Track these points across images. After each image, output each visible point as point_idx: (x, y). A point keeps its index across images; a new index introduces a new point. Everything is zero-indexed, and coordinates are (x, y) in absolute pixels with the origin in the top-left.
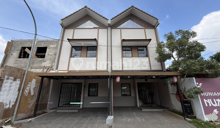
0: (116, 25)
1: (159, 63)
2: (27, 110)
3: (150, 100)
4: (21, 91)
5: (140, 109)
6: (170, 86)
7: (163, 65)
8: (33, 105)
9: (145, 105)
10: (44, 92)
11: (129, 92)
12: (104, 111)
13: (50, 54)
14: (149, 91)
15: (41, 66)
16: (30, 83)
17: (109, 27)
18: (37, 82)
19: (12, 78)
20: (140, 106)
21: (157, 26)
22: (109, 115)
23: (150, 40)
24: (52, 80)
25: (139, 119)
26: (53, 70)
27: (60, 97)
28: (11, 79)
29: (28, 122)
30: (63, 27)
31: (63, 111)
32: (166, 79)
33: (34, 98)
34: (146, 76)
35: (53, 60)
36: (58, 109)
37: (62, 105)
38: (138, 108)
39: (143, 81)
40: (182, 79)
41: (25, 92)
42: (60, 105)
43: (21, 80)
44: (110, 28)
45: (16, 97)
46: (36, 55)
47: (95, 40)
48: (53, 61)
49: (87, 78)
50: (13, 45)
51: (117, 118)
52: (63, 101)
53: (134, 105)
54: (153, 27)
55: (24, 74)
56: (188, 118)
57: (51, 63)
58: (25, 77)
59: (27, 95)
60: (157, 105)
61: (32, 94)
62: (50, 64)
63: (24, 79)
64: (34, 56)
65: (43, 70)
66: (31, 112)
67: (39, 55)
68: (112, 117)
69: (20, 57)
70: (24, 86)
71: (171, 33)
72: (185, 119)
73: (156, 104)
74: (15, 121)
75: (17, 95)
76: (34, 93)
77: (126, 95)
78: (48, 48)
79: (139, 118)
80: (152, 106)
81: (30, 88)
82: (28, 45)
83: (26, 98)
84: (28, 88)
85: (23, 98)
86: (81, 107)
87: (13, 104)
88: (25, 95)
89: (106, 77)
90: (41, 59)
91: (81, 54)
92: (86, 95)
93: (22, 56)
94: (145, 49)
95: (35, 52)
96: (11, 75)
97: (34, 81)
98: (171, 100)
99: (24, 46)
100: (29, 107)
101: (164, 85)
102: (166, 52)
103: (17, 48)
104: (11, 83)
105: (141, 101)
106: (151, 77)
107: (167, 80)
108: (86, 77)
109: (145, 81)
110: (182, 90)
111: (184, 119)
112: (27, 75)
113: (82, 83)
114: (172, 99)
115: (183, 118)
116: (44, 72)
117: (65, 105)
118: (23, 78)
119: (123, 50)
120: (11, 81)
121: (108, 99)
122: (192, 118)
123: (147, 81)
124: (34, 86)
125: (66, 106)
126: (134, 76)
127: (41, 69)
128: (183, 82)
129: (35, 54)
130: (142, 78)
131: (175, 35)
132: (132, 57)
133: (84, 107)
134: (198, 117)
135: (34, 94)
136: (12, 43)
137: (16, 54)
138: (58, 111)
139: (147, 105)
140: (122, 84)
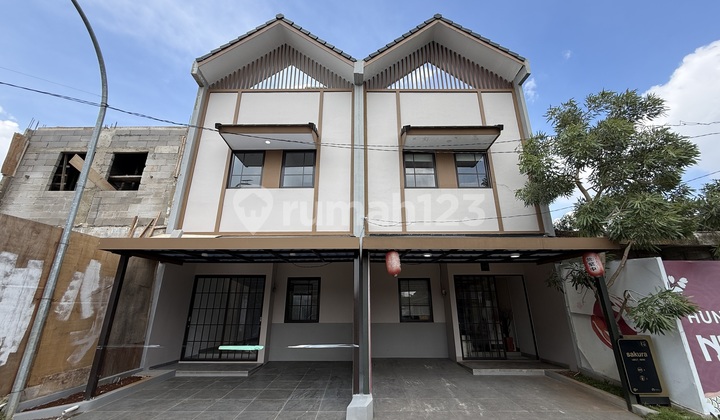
0: (381, 78)
1: (531, 209)
2: (65, 371)
3: (500, 338)
4: (44, 304)
5: (465, 368)
6: (568, 286)
7: (542, 216)
8: (88, 352)
9: (481, 354)
10: (132, 308)
11: (428, 308)
12: (340, 376)
13: (157, 175)
14: (495, 304)
15: (124, 216)
16: (79, 274)
17: (359, 85)
18: (104, 272)
19: (12, 257)
20: (464, 358)
21: (520, 84)
22: (357, 391)
23: (499, 129)
24: (160, 265)
25: (465, 407)
26: (164, 232)
27: (188, 323)
28: (8, 261)
29: (66, 417)
30: (201, 86)
31: (199, 375)
32: (557, 265)
33: (93, 329)
34: (486, 254)
35: (166, 198)
36: (182, 367)
37: (196, 353)
38: (458, 364)
39: (475, 269)
40: (615, 265)
41: (61, 308)
42: (188, 354)
43: (44, 265)
44: (362, 87)
45: (26, 324)
46: (111, 181)
47: (310, 127)
48: (167, 202)
49: (282, 257)
50: (33, 144)
51: (384, 402)
52: (198, 338)
53: (441, 354)
54: (510, 86)
55: (58, 244)
56: (639, 402)
57: (161, 206)
58: (60, 254)
59: (66, 318)
60: (524, 355)
61: (87, 312)
62: (155, 209)
63: (58, 261)
64: (103, 183)
65: (133, 231)
66: (82, 377)
67: (120, 181)
68: (369, 398)
69: (54, 187)
70: (55, 286)
71: (570, 103)
72: (630, 409)
73: (518, 350)
74: (18, 412)
75: (29, 319)
76: (95, 310)
77: (416, 319)
78: (149, 156)
79: (465, 401)
80: (505, 358)
81: (79, 295)
82: (82, 144)
83: (64, 330)
84: (71, 293)
85: (50, 327)
86: (261, 360)
87: (14, 350)
88: (59, 318)
89: (349, 255)
90: (125, 193)
91: (261, 176)
92: (280, 318)
93: (62, 184)
94: (482, 160)
95: (106, 169)
96: (7, 244)
97: (94, 268)
98: (575, 337)
99: (68, 150)
100: (73, 359)
101: (550, 285)
102: (557, 168)
103: (46, 156)
104: (7, 275)
105: (467, 341)
106: (503, 256)
107: (559, 268)
108: (278, 257)
109: (483, 269)
110: (614, 301)
111: (626, 406)
112: (67, 245)
113: (264, 277)
114: (577, 336)
115: (622, 402)
116: (134, 236)
117: (206, 351)
118: (55, 257)
119: (406, 165)
120: (8, 268)
121: (354, 332)
122: (655, 405)
123: (488, 269)
124: (96, 287)
125: (210, 356)
126: (444, 254)
127: (126, 228)
128: (616, 274)
129: (104, 175)
130: (471, 260)
131: (586, 110)
132: (437, 187)
133: (272, 359)
134: (677, 399)
135: (95, 314)
136: (29, 139)
137: (40, 176)
138: (179, 374)
139: (488, 354)
140: (403, 281)
